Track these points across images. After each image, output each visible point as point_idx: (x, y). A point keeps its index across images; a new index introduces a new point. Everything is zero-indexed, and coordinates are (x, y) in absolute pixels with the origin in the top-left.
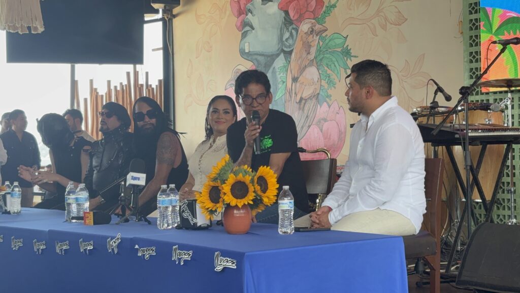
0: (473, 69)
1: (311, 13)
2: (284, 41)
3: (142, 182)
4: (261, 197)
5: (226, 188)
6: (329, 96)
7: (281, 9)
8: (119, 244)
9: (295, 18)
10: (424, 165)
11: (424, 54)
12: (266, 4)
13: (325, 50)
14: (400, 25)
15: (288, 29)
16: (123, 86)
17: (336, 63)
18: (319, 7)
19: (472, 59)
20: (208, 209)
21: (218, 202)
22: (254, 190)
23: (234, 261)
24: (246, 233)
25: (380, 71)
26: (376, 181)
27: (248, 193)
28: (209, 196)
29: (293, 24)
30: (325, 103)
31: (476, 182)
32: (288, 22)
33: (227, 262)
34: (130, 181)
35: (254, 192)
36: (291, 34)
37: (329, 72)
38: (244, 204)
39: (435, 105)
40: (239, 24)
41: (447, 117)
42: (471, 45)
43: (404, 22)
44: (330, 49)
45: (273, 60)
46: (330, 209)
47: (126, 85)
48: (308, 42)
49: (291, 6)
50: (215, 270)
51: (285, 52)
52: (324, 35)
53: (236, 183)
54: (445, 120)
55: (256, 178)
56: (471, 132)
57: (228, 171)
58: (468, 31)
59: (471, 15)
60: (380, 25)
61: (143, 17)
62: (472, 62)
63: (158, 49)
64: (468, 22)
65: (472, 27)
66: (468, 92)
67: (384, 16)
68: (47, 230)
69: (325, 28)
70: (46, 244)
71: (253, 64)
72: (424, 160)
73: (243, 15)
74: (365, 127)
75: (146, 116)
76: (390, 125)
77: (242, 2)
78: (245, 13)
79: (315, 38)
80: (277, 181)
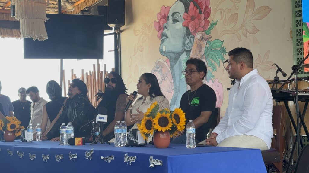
0: (299, 58)
1: (202, 28)
2: (186, 45)
3: (105, 120)
4: (176, 126)
5: (156, 121)
6: (213, 76)
7: (184, 26)
8: (93, 154)
9: (192, 31)
10: (272, 109)
11: (269, 50)
12: (175, 23)
13: (210, 49)
14: (255, 34)
15: (188, 37)
16: (91, 73)
17: (217, 57)
18: (207, 24)
19: (298, 53)
20: (145, 133)
21: (151, 129)
22: (172, 122)
23: (161, 162)
24: (167, 148)
26: (245, 116)
27: (168, 124)
28: (146, 126)
29: (191, 34)
30: (211, 80)
31: (303, 123)
32: (188, 33)
33: (157, 162)
34: (98, 119)
35: (172, 123)
36: (190, 41)
37: (213, 62)
38: (166, 130)
39: (277, 78)
40: (159, 35)
41: (284, 84)
42: (298, 45)
43: (257, 32)
44: (213, 49)
45: (179, 56)
46: (217, 135)
47: (93, 72)
48: (200, 45)
49: (190, 24)
50: (150, 166)
51: (186, 51)
52: (209, 40)
53: (161, 117)
54: (283, 86)
55: (173, 115)
56: (299, 93)
57: (157, 111)
58: (296, 36)
59: (297, 27)
60: (243, 34)
61: (103, 32)
62: (299, 55)
63: (112, 51)
64: (296, 31)
65: (298, 34)
66: (297, 69)
67: (245, 29)
68: (50, 148)
69: (210, 37)
70: (49, 156)
71: (167, 58)
72: (272, 106)
73: (161, 30)
74: (238, 86)
75: (110, 81)
76: (253, 84)
77: (161, 23)
78: (163, 29)
79: (204, 42)
80: (185, 117)
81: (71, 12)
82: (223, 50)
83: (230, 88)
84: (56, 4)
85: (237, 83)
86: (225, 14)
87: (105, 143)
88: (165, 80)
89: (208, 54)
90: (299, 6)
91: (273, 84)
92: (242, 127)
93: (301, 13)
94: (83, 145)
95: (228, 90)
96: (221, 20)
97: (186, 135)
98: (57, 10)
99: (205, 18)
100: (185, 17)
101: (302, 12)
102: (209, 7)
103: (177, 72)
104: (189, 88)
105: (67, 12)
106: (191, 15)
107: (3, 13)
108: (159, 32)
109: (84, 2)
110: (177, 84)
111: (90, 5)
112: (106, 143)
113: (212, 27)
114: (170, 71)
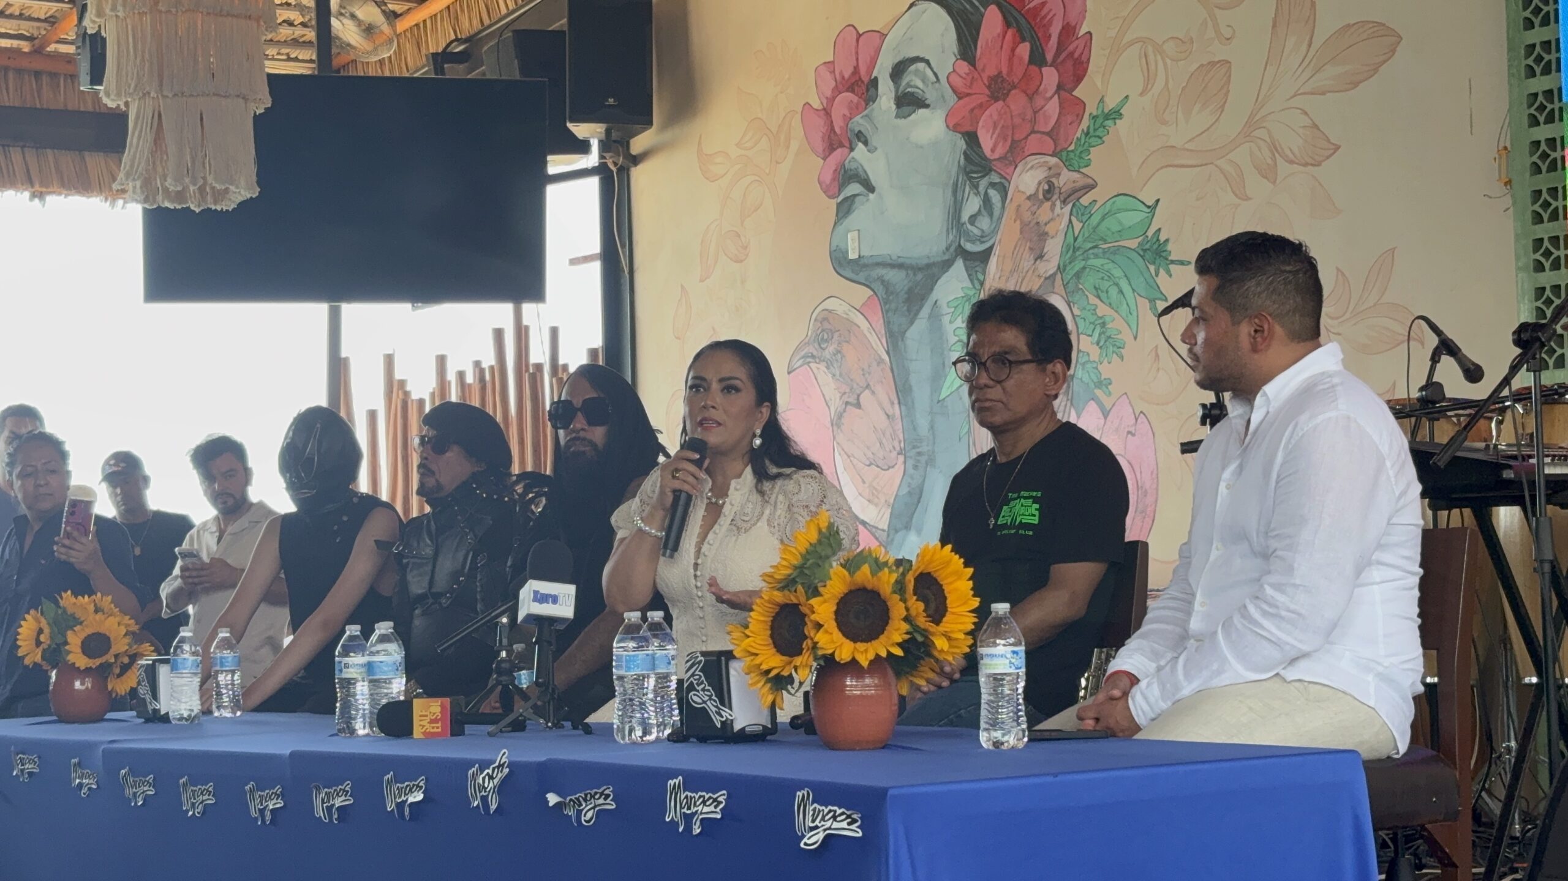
0: (1544, 289)
1: (1046, 138)
2: (964, 224)
3: (565, 609)
4: (926, 637)
5: (823, 609)
6: (1103, 384)
7: (954, 127)
8: (504, 782)
9: (996, 155)
10: (1419, 550)
11: (1393, 250)
12: (909, 115)
13: (1090, 245)
14: (1319, 164)
15: (975, 187)
16: (482, 371)
17: (1124, 284)
18: (1069, 118)
19: (1543, 260)
20: (768, 672)
21: (799, 652)
22: (904, 613)
23: (855, 816)
24: (883, 748)
25: (1288, 268)
26: (1279, 587)
27: (887, 623)
28: (772, 636)
29: (991, 170)
30: (1092, 403)
32: (975, 164)
33: (834, 818)
34: (529, 606)
35: (907, 619)
36: (987, 201)
37: (1103, 310)
38: (878, 656)
39: (1432, 388)
40: (828, 177)
41: (1473, 420)
42: (1538, 219)
43: (1328, 157)
44: (1106, 242)
45: (932, 281)
46: (1134, 680)
47: (492, 368)
48: (1038, 223)
49: (983, 118)
50: (802, 845)
51: (966, 255)
52: (1085, 201)
53: (851, 592)
54: (1468, 427)
55: (910, 578)
56: (1553, 464)
57: (828, 557)
58: (1528, 174)
59: (1536, 129)
60: (1257, 168)
61: (544, 163)
62: (1543, 269)
63: (587, 259)
64: (1527, 149)
65: (1540, 163)
66: (1540, 340)
67: (1268, 140)
68: (287, 752)
69: (1090, 181)
70: (283, 795)
71: (872, 293)
72: (1419, 532)
73: (839, 151)
74: (1242, 432)
75: (579, 414)
76: (1320, 418)
77: (839, 112)
78: (847, 145)
79: (1058, 210)
80: (972, 589)
81: (381, 62)
82: (1156, 252)
84: (303, 24)
85: (1237, 417)
86: (1165, 64)
87: (563, 727)
89: (1077, 268)
90: (1545, 22)
91: (1413, 420)
92: (1265, 643)
93: (1553, 57)
94: (452, 735)
95: (1184, 452)
96: (1142, 94)
97: (978, 682)
98: (310, 54)
99: (1060, 87)
100: (958, 82)
101: (1558, 50)
102: (1082, 32)
103: (920, 365)
104: (985, 441)
105: (360, 66)
106: (991, 71)
107: (37, 74)
108: (824, 159)
109: (446, 14)
110: (923, 423)
111: (477, 26)
112: (568, 724)
113: (1095, 130)
114: (886, 357)
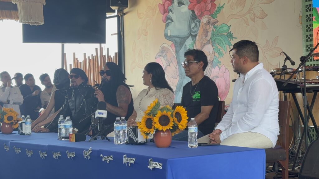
0: (308, 45)
1: (208, 12)
2: (191, 29)
3: (105, 116)
4: (177, 125)
5: (156, 119)
6: (219, 62)
7: (190, 9)
8: (90, 154)
9: (198, 15)
10: (278, 105)
11: (278, 36)
12: (180, 6)
13: (217, 34)
14: (263, 18)
15: (194, 21)
16: (93, 57)
17: (224, 42)
18: (213, 8)
19: (308, 39)
20: (145, 132)
21: (151, 128)
22: (173, 121)
23: (161, 164)
25: (251, 47)
26: (249, 114)
27: (169, 122)
28: (146, 124)
29: (197, 18)
31: (311, 115)
32: (194, 17)
33: (157, 164)
34: (97, 115)
36: (196, 24)
37: (219, 47)
38: (167, 129)
39: (285, 68)
40: (164, 19)
41: (292, 75)
42: (307, 31)
43: (265, 17)
44: (220, 33)
45: (185, 40)
46: (221, 131)
47: (95, 56)
48: (206, 29)
49: (196, 7)
51: (192, 35)
52: (216, 25)
53: (162, 116)
54: (291, 77)
55: (174, 113)
56: (308, 84)
57: (157, 109)
58: (305, 22)
59: (307, 12)
60: (251, 19)
61: (106, 14)
62: (308, 41)
63: (115, 34)
64: (305, 16)
65: (308, 19)
66: (305, 60)
67: (253, 13)
68: (47, 145)
69: (217, 21)
70: (46, 154)
71: (172, 43)
72: (278, 102)
73: (166, 13)
74: (243, 81)
75: (105, 74)
76: (258, 80)
77: (166, 5)
78: (168, 12)
79: (210, 27)
80: (187, 115)
82: (230, 36)
83: (236, 80)
85: (242, 78)
88: (170, 66)
89: (214, 39)
92: (246, 125)
95: (233, 82)
96: (228, 3)
99: (211, 1)
103: (182, 58)
108: (163, 15)
110: (183, 70)
113: (218, 10)
114: (175, 56)
